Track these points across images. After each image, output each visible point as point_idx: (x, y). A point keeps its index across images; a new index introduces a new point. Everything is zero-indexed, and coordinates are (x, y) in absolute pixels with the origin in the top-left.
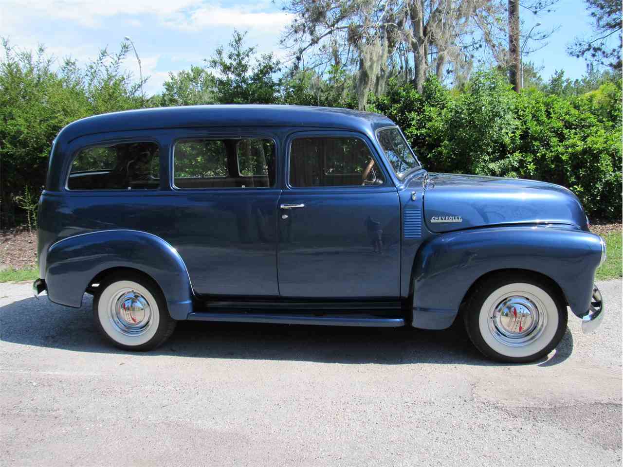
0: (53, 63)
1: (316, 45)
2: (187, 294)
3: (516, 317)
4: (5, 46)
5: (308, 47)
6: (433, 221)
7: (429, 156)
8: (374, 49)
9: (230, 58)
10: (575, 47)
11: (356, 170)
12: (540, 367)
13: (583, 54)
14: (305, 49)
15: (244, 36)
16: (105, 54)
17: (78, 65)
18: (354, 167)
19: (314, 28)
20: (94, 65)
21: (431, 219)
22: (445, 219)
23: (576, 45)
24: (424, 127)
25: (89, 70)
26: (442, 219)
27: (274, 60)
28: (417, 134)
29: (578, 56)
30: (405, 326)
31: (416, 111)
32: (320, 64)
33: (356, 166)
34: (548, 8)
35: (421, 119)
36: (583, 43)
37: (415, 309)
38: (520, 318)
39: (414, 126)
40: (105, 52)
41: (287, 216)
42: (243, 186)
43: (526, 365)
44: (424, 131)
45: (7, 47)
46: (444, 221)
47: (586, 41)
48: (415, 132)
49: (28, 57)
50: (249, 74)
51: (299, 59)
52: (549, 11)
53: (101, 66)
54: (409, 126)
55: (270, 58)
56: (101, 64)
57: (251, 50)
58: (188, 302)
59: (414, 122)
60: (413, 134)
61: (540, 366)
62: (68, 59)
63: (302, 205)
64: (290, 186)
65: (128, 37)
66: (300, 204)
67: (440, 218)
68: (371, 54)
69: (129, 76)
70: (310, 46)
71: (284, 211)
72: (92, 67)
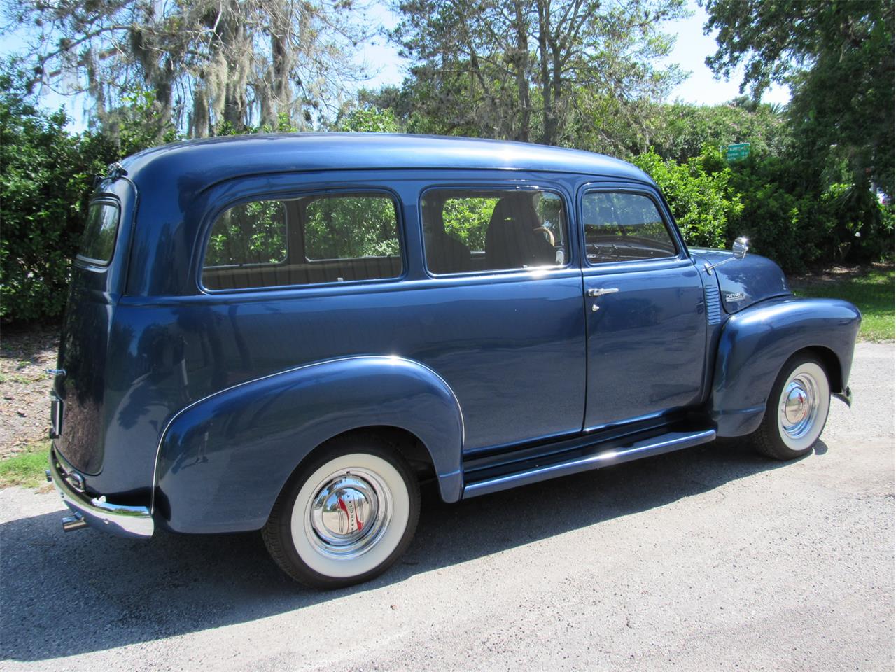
5: (55, 53)
6: (728, 300)
14: (51, 56)
21: (726, 297)
26: (733, 297)
41: (598, 308)
63: (616, 290)
66: (612, 288)
67: (731, 295)
70: (60, 53)
71: (594, 300)
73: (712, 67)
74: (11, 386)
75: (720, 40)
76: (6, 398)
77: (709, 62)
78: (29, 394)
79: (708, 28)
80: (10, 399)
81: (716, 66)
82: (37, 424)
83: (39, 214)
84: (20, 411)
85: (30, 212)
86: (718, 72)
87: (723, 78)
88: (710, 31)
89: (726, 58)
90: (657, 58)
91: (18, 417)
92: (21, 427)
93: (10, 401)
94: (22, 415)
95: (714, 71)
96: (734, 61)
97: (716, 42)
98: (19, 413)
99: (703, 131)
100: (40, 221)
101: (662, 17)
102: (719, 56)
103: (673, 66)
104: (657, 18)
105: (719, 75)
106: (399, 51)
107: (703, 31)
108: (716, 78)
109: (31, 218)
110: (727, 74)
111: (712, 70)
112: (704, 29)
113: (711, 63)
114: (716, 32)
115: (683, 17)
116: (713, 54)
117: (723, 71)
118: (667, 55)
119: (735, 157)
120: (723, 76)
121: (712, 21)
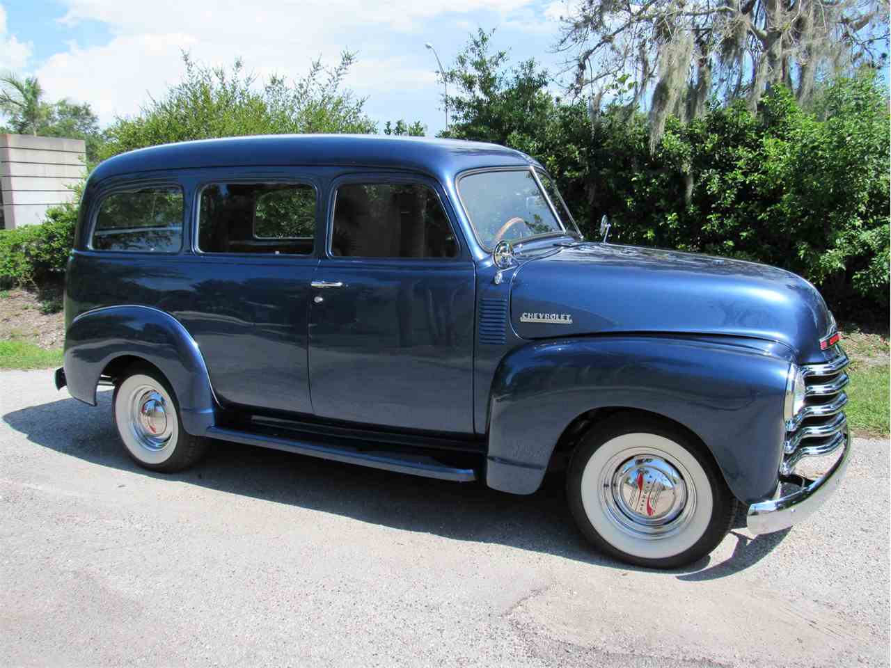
0: (253, 82)
1: (608, 44)
2: (209, 402)
3: (641, 489)
4: (186, 60)
5: (595, 48)
6: (523, 319)
7: (760, 217)
11: (645, 236)
12: (679, 581)
14: (591, 52)
15: (491, 35)
16: (318, 68)
17: (286, 84)
18: (643, 231)
19: (601, 17)
20: (304, 83)
21: (521, 316)
22: (544, 318)
24: (757, 170)
25: (299, 89)
26: (539, 317)
27: (538, 70)
28: (745, 181)
30: (474, 482)
31: (748, 145)
32: (606, 74)
33: (645, 230)
35: (754, 157)
37: (492, 459)
38: (648, 493)
39: (740, 168)
40: (318, 64)
41: (321, 299)
42: (277, 253)
43: (665, 573)
44: (755, 176)
45: (188, 61)
46: (541, 320)
48: (740, 178)
49: (221, 74)
51: (582, 67)
53: (313, 84)
55: (531, 66)
56: (314, 82)
57: (501, 55)
58: (210, 411)
59: (740, 163)
60: (737, 181)
61: (678, 578)
62: (274, 75)
63: (339, 284)
64: (330, 253)
65: (429, 44)
66: (337, 282)
67: (535, 315)
69: (348, 97)
70: (600, 47)
71: (318, 291)
72: (301, 86)
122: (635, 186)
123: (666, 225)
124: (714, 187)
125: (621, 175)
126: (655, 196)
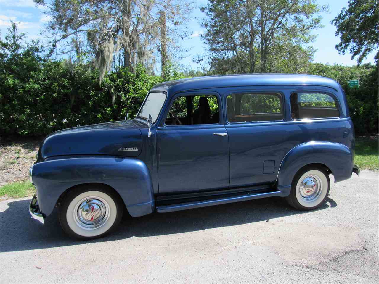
1: (65, 39)
5: (60, 39)
8: (110, 45)
9: (6, 39)
10: (196, 58)
13: (199, 62)
14: (58, 40)
15: (18, 25)
23: (197, 57)
27: (40, 45)
29: (197, 63)
32: (71, 51)
34: (188, 37)
36: (200, 57)
47: (202, 56)
48: (132, 96)
50: (20, 51)
51: (54, 46)
52: (189, 38)
54: (129, 92)
57: (23, 35)
68: (109, 48)
70: (62, 39)
73: (338, 49)
74: (22, 159)
75: (342, 38)
76: (18, 164)
77: (337, 47)
78: (27, 163)
79: (337, 33)
80: (19, 164)
81: (339, 48)
82: (24, 174)
83: (41, 97)
84: (20, 169)
85: (38, 97)
86: (340, 51)
87: (342, 54)
88: (338, 34)
89: (343, 45)
90: (304, 44)
91: (19, 171)
92: (18, 175)
93: (19, 165)
94: (20, 170)
95: (338, 51)
96: (346, 46)
97: (340, 39)
98: (19, 170)
99: (346, 76)
100: (42, 99)
101: (310, 28)
102: (341, 44)
103: (310, 47)
104: (308, 28)
105: (341, 52)
106: (204, 42)
107: (335, 35)
108: (339, 53)
109: (38, 99)
110: (344, 52)
111: (338, 50)
112: (335, 33)
113: (338, 47)
114: (340, 35)
115: (320, 28)
116: (338, 44)
117: (342, 50)
118: (308, 43)
119: (353, 86)
120: (342, 53)
121: (338, 30)
122: (92, 97)
123: (106, 112)
124: (123, 98)
125: (86, 92)
126: (99, 101)
